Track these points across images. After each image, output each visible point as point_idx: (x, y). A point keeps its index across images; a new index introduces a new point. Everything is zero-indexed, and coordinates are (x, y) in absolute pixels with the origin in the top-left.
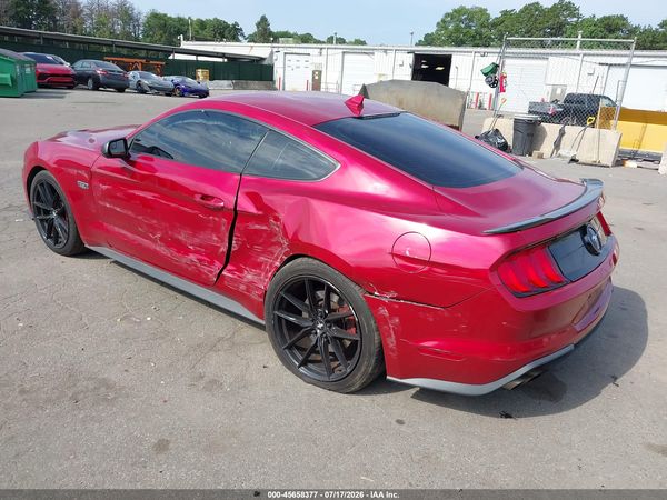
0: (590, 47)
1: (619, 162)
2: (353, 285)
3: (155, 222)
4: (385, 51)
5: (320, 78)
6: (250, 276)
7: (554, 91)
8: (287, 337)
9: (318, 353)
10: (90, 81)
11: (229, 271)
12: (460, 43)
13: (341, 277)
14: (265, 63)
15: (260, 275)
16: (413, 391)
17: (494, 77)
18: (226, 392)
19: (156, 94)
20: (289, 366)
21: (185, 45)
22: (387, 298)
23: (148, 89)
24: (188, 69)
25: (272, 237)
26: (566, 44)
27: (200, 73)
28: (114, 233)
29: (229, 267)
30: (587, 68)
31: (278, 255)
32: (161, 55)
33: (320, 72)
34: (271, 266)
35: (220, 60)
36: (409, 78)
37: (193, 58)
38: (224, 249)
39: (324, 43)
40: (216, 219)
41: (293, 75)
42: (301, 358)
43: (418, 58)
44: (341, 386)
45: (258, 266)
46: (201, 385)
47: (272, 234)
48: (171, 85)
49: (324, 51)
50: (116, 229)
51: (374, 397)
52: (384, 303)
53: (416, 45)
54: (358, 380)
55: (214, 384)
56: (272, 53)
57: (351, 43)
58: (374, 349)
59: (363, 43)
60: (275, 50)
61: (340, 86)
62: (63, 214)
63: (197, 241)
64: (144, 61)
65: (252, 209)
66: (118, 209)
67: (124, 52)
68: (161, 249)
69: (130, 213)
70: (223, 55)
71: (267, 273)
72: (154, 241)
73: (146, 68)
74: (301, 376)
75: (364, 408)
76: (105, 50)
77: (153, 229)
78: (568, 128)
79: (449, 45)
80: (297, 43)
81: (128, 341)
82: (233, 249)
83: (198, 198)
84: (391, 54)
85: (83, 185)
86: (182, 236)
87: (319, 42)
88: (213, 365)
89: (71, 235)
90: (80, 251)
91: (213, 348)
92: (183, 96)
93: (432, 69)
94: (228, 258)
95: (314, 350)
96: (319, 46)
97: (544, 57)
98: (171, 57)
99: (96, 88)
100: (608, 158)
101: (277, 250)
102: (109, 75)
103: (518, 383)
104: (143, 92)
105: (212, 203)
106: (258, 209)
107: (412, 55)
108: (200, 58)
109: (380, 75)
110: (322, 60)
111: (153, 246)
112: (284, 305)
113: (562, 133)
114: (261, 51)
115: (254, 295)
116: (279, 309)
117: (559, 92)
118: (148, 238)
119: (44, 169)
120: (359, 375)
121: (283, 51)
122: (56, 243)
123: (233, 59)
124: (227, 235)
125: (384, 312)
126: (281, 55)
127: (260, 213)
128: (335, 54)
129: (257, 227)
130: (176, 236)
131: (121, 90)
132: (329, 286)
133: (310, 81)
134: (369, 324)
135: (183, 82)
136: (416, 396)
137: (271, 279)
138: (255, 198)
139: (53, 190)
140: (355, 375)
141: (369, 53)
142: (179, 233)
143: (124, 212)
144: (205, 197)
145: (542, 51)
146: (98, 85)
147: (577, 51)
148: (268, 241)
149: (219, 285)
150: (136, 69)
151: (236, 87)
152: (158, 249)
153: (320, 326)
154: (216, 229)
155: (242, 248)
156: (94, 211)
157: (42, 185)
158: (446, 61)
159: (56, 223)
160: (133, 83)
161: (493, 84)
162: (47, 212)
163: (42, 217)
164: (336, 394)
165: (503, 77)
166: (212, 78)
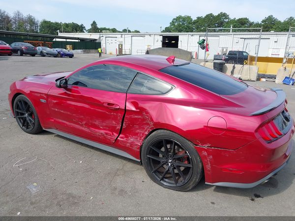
0: (235, 31)
1: (258, 79)
2: (188, 141)
3: (82, 116)
4: (150, 35)
5: (122, 47)
6: (132, 139)
7: (223, 50)
8: (153, 167)
9: (170, 173)
10: (19, 52)
11: (122, 138)
12: (180, 31)
13: (182, 139)
14: (97, 41)
15: (137, 138)
16: (213, 188)
17: (203, 45)
18: (130, 195)
19: (49, 56)
20: (155, 180)
21: (60, 34)
22: (206, 146)
23: (46, 54)
24: (63, 45)
25: (143, 121)
26: (225, 31)
27: (68, 47)
28: (59, 123)
29: (121, 135)
30: (236, 40)
31: (147, 129)
32: (49, 39)
33: (122, 45)
34: (143, 134)
35: (77, 41)
36: (161, 47)
37: (65, 40)
38: (119, 127)
39: (121, 32)
40: (115, 114)
41: (110, 46)
42: (161, 177)
43: (164, 38)
44: (183, 188)
45: (136, 134)
46: (117, 192)
47: (144, 120)
48: (57, 53)
49: (123, 36)
50: (61, 121)
51: (197, 192)
52: (204, 149)
53: (162, 32)
54: (191, 185)
55: (122, 192)
56: (100, 37)
57: (133, 32)
58: (199, 170)
59: (138, 32)
60: (101, 36)
61: (131, 50)
62: (31, 115)
63: (104, 124)
64: (43, 42)
65: (134, 109)
66: (62, 111)
67: (31, 38)
68: (86, 129)
69: (69, 113)
70: (78, 39)
71: (141, 137)
72: (82, 125)
73: (44, 45)
74: (162, 185)
75: (195, 198)
76: (22, 37)
77: (82, 120)
78: (236, 65)
79: (176, 32)
80: (111, 32)
81: (75, 174)
82: (123, 127)
83: (106, 105)
84: (153, 36)
85: (43, 101)
86: (97, 123)
87: (119, 32)
88: (119, 182)
89: (36, 124)
90: (40, 131)
91: (116, 174)
92: (62, 57)
93: (170, 42)
94: (120, 132)
95: (167, 172)
96: (121, 33)
97: (218, 36)
98: (54, 40)
99: (21, 55)
100: (254, 78)
101: (146, 127)
102: (27, 48)
103: (266, 181)
104: (44, 56)
105: (114, 107)
106: (136, 109)
107: (161, 37)
108: (68, 40)
109: (149, 46)
110: (122, 39)
111: (81, 128)
112: (151, 152)
113: (234, 68)
114: (95, 36)
115: (135, 148)
116: (149, 155)
117: (225, 50)
118: (79, 124)
119: (21, 94)
120: (192, 183)
121: (105, 36)
122: (27, 128)
123: (82, 40)
124: (121, 121)
125: (205, 153)
126: (104, 38)
127: (138, 110)
128: (128, 37)
129: (136, 117)
130: (94, 122)
131: (33, 55)
132: (175, 143)
133: (118, 49)
134: (196, 159)
135: (62, 51)
136: (215, 190)
137: (143, 140)
138: (135, 104)
139: (26, 103)
140: (190, 183)
141: (143, 36)
142: (96, 122)
143: (66, 112)
144: (109, 104)
145: (215, 33)
146: (23, 53)
147: (231, 33)
148: (142, 123)
149: (116, 144)
150: (39, 46)
151: (85, 52)
152: (83, 129)
153: (170, 161)
154: (115, 118)
155: (128, 126)
156: (48, 113)
157: (20, 102)
158: (176, 39)
159: (27, 119)
160: (39, 52)
161: (203, 48)
162: (23, 114)
163: (20, 116)
164: (180, 192)
165: (207, 45)
166: (74, 49)
